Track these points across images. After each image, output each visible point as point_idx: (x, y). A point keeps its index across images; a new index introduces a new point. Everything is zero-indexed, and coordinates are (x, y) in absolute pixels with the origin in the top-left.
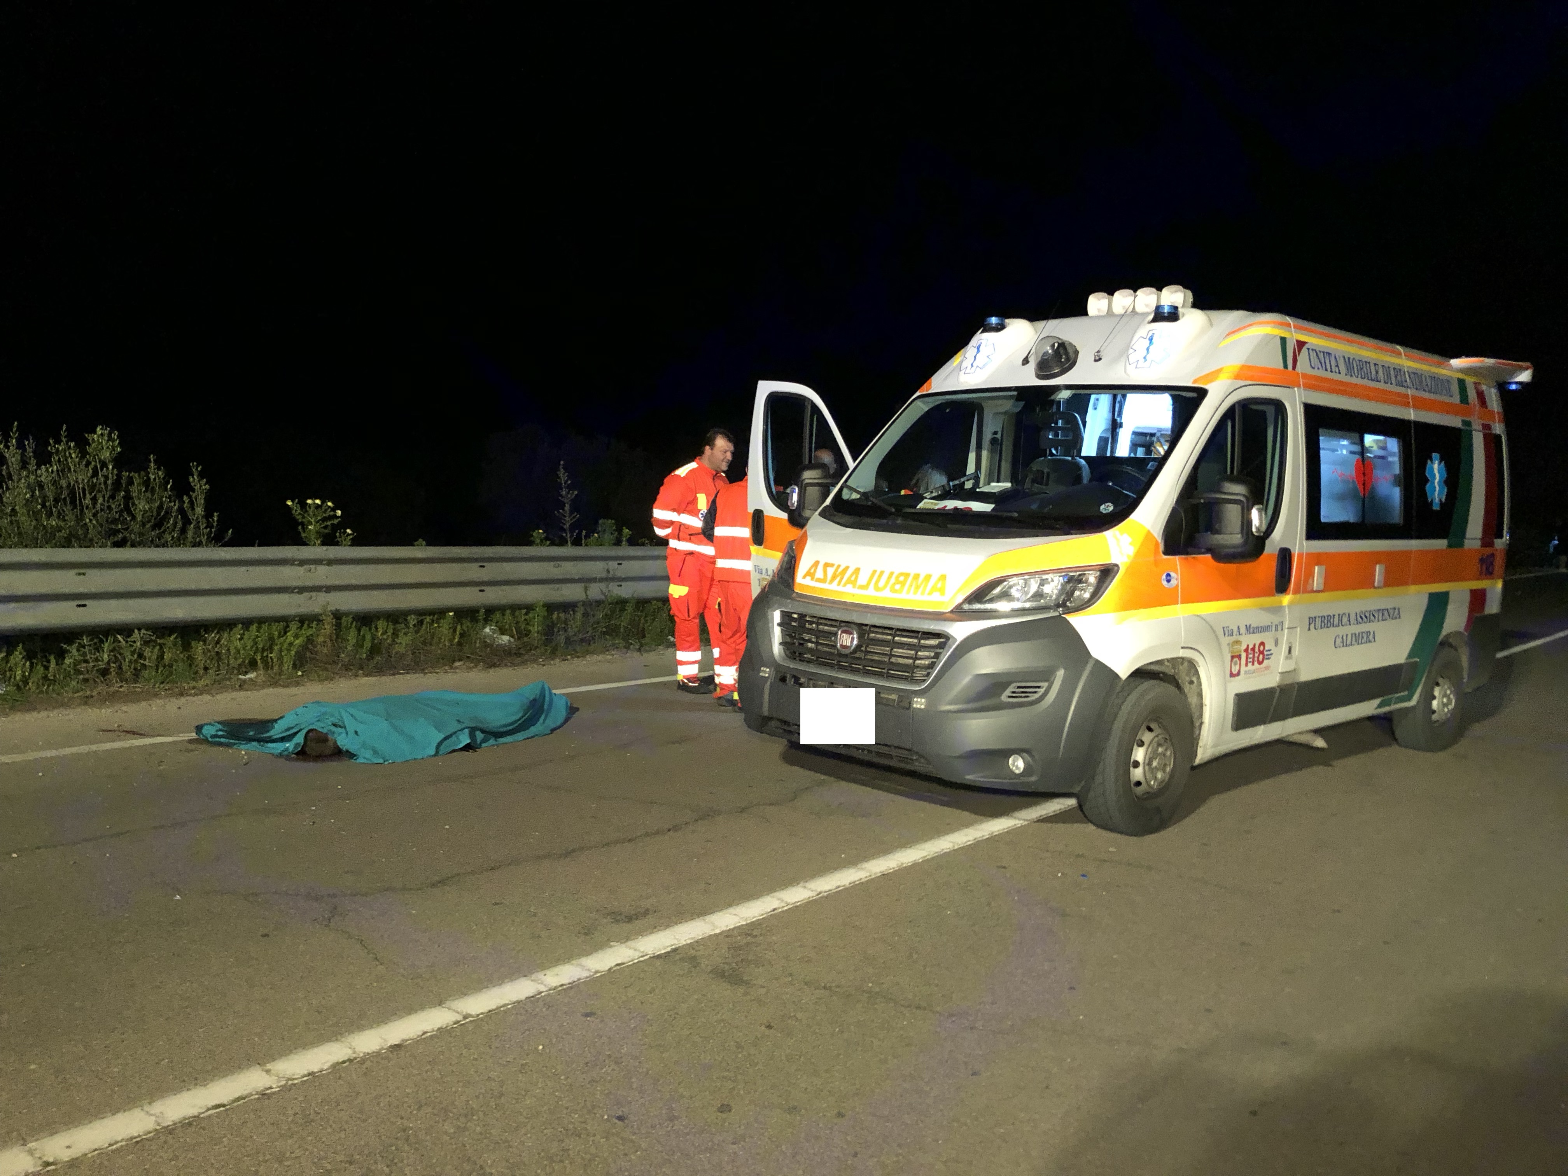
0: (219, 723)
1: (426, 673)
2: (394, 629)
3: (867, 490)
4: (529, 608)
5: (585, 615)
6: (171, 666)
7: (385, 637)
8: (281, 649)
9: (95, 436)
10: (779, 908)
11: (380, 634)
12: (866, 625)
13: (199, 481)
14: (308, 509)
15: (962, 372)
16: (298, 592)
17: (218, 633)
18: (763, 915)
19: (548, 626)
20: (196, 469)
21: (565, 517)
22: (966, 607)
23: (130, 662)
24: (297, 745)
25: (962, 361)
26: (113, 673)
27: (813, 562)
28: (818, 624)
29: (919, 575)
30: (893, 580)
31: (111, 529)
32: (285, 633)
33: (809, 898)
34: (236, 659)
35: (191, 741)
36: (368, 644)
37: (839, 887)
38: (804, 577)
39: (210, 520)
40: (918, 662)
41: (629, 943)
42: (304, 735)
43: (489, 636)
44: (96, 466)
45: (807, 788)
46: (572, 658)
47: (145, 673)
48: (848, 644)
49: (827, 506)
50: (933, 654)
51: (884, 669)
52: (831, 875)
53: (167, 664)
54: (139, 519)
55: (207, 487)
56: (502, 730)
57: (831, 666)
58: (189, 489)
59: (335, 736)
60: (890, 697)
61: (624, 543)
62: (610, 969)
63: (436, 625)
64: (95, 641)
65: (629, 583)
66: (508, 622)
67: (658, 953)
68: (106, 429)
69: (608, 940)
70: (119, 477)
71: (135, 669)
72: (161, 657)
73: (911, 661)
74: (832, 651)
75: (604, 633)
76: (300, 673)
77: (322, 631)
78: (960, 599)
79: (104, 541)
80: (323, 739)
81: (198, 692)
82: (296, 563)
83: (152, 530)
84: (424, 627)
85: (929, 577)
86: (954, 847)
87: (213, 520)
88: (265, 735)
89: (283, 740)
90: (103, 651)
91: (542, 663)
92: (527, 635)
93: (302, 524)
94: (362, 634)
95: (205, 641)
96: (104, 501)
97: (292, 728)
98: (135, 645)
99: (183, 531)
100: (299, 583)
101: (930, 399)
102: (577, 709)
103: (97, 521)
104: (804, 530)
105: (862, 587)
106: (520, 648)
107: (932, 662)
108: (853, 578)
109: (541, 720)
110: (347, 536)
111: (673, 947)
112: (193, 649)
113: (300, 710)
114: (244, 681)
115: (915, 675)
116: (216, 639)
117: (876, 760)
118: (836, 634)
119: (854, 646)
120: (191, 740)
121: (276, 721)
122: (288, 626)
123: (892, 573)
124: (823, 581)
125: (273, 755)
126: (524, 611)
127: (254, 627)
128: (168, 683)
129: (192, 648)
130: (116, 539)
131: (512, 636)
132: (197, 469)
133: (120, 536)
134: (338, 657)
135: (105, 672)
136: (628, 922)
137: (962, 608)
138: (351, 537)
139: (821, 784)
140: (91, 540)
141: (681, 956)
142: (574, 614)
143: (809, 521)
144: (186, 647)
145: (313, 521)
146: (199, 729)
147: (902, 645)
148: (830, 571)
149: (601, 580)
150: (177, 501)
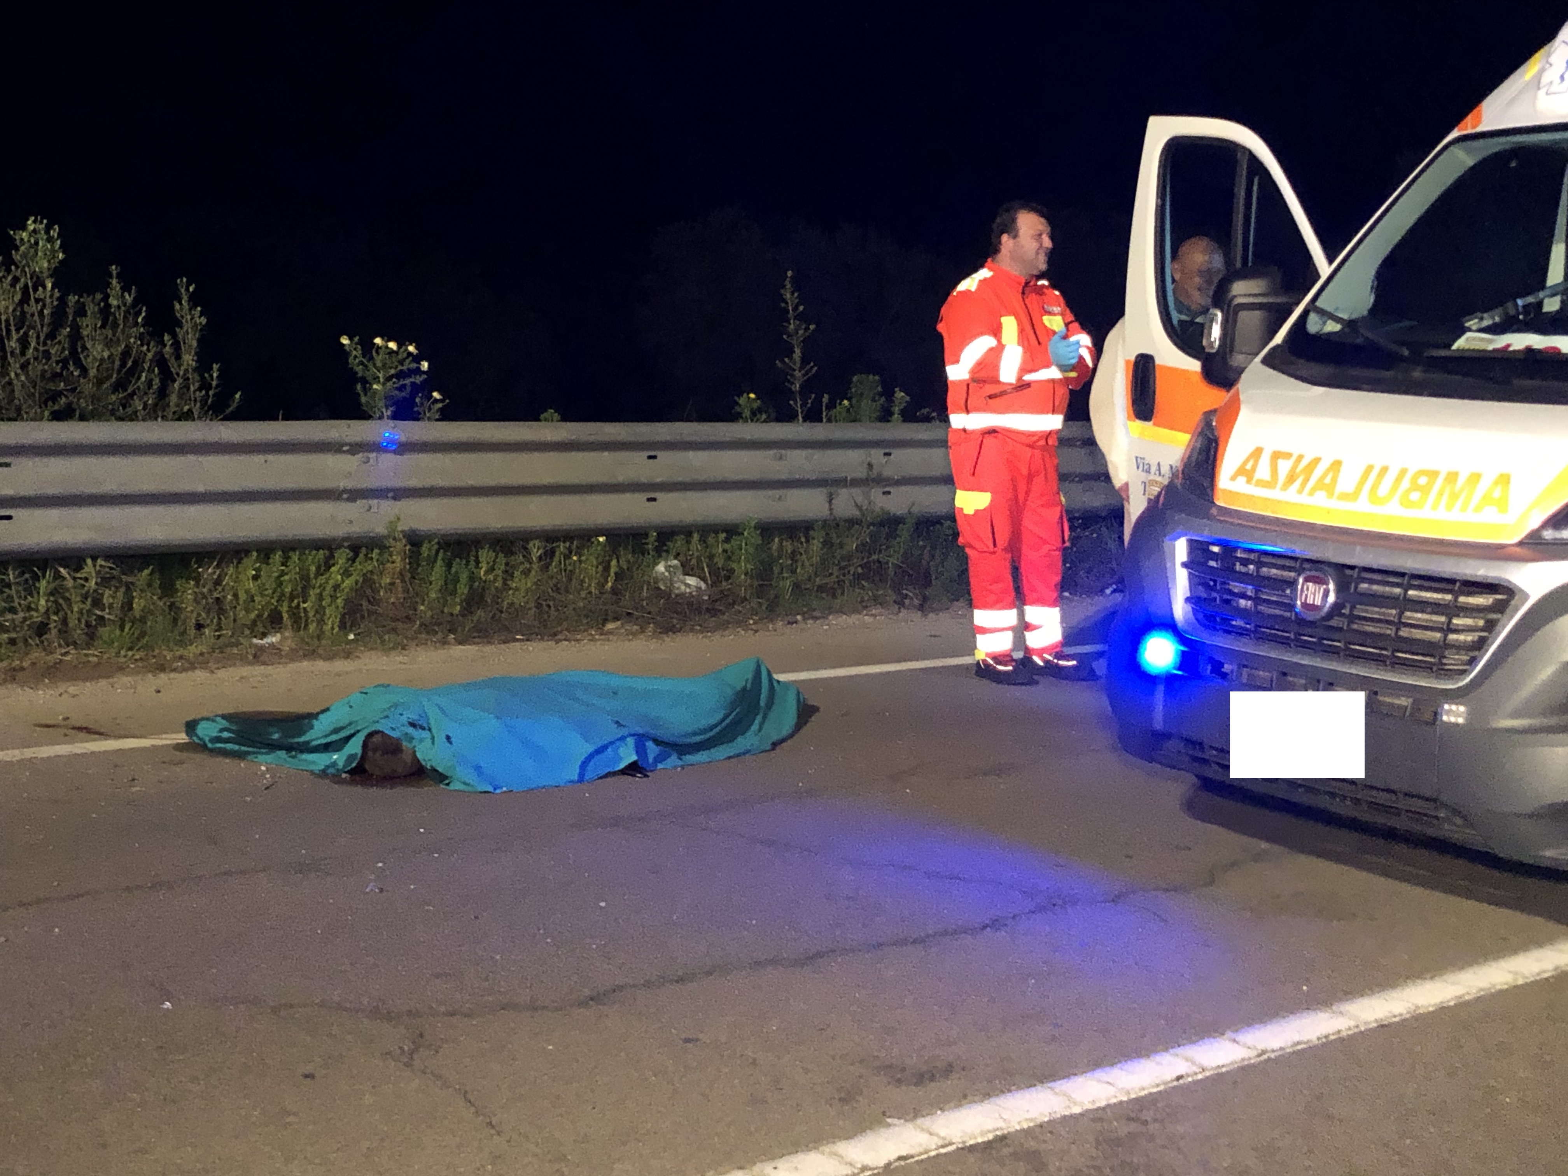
0: (224, 717)
1: (561, 640)
2: (507, 564)
3: (1353, 317)
4: (732, 531)
5: (827, 543)
6: (143, 620)
7: (491, 577)
8: (321, 594)
9: (24, 234)
10: (1188, 1076)
11: (482, 573)
12: (1352, 568)
13: (190, 310)
14: (374, 353)
15: (1541, 93)
16: (348, 500)
17: (218, 566)
18: (1158, 1085)
19: (762, 562)
20: (185, 288)
21: (795, 370)
22: (1549, 534)
23: (81, 612)
24: (351, 757)
25: (1542, 71)
26: (54, 632)
27: (1251, 449)
28: (1260, 564)
29: (1456, 474)
30: (1406, 483)
31: (47, 391)
32: (328, 567)
33: (1243, 1060)
34: (248, 611)
35: (179, 747)
36: (463, 589)
37: (1299, 1043)
38: (1233, 478)
39: (206, 375)
40: (1452, 637)
41: (919, 1121)
42: (363, 738)
43: (664, 579)
44: (26, 286)
45: (1233, 864)
46: (804, 619)
47: (104, 632)
48: (1318, 602)
49: (1277, 347)
50: (1481, 623)
51: (1385, 649)
52: (1283, 1022)
53: (138, 617)
54: (92, 372)
55: (204, 320)
56: (688, 740)
57: (1285, 643)
58: (172, 324)
59: (414, 742)
60: (1397, 702)
61: (896, 416)
62: (889, 1164)
63: (575, 558)
64: (27, 576)
65: (903, 488)
66: (696, 554)
67: (972, 1142)
68: (41, 223)
69: (884, 1114)
70: (62, 300)
71: (88, 625)
72: (128, 605)
73: (1438, 635)
74: (1288, 614)
75: (858, 577)
76: (351, 637)
77: (389, 565)
78: (1535, 523)
79: (39, 411)
80: (392, 747)
81: (186, 665)
82: (345, 448)
83: (113, 393)
84: (556, 559)
85: (1475, 477)
86: (1516, 980)
87: (211, 376)
88: (296, 740)
89: (326, 748)
90: (38, 593)
91: (753, 627)
92: (728, 578)
93: (364, 381)
94: (453, 570)
95: (197, 580)
96: (38, 344)
97: (342, 728)
98: (87, 584)
99: (163, 393)
100: (350, 484)
101: (1481, 142)
102: (814, 710)
103: (27, 376)
104: (1232, 391)
105: (1344, 497)
106: (716, 601)
107: (1480, 637)
108: (1328, 480)
109: (755, 727)
110: (433, 403)
111: (999, 1133)
112: (179, 594)
113: (356, 698)
114: (261, 649)
115: (1445, 661)
116: (215, 577)
117: (1365, 816)
118: (1292, 584)
119: (1328, 605)
120: (178, 744)
121: (314, 716)
122: (332, 556)
123: (1403, 472)
124: (1270, 484)
125: (312, 772)
126: (723, 536)
127: (277, 557)
128: (138, 650)
129: (177, 591)
130: (56, 407)
131: (703, 579)
132: (187, 289)
133: (63, 400)
134: (415, 610)
135: (41, 629)
136: (916, 1084)
137: (1540, 538)
138: (440, 405)
139: (1258, 857)
140: (19, 409)
141: (1011, 1150)
142: (807, 541)
143: (1243, 376)
144: (168, 589)
145: (381, 375)
146: (191, 727)
147: (1422, 606)
148: (1284, 466)
149: (855, 483)
150: (152, 344)
